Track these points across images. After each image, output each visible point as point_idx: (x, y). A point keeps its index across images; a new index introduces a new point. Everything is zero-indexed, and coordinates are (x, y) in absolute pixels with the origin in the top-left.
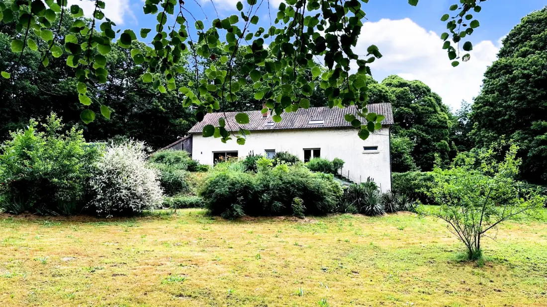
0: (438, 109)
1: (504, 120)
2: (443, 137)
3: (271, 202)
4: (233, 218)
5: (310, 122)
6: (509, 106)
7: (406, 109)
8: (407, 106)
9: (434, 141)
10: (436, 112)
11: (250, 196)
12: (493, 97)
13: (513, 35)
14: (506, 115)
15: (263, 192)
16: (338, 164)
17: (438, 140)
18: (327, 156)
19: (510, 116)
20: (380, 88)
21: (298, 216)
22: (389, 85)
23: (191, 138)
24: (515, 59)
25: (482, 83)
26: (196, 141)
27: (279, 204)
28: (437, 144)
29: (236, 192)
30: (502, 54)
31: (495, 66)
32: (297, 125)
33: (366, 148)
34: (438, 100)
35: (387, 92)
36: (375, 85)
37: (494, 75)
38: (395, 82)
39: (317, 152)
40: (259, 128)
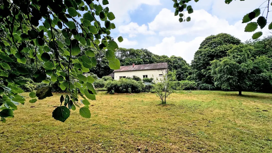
0: (185, 64)
1: (199, 66)
2: (187, 72)
3: (122, 89)
4: (112, 94)
5: (145, 68)
6: (201, 63)
7: (176, 64)
8: (177, 64)
9: (184, 73)
10: (185, 65)
11: (117, 88)
12: (196, 60)
13: (203, 43)
14: (200, 65)
15: (120, 86)
16: (152, 79)
17: (185, 73)
18: (149, 77)
19: (201, 65)
20: (169, 59)
21: (130, 93)
22: (172, 58)
23: (114, 73)
24: (203, 50)
25: (194, 56)
26: (115, 74)
27: (125, 90)
28: (185, 74)
29: (112, 87)
30: (200, 48)
31: (197, 51)
32: (141, 69)
33: (160, 75)
34: (185, 62)
35: (170, 60)
36: (167, 58)
37: (197, 54)
38: (173, 57)
39: (147, 76)
40: (131, 70)
